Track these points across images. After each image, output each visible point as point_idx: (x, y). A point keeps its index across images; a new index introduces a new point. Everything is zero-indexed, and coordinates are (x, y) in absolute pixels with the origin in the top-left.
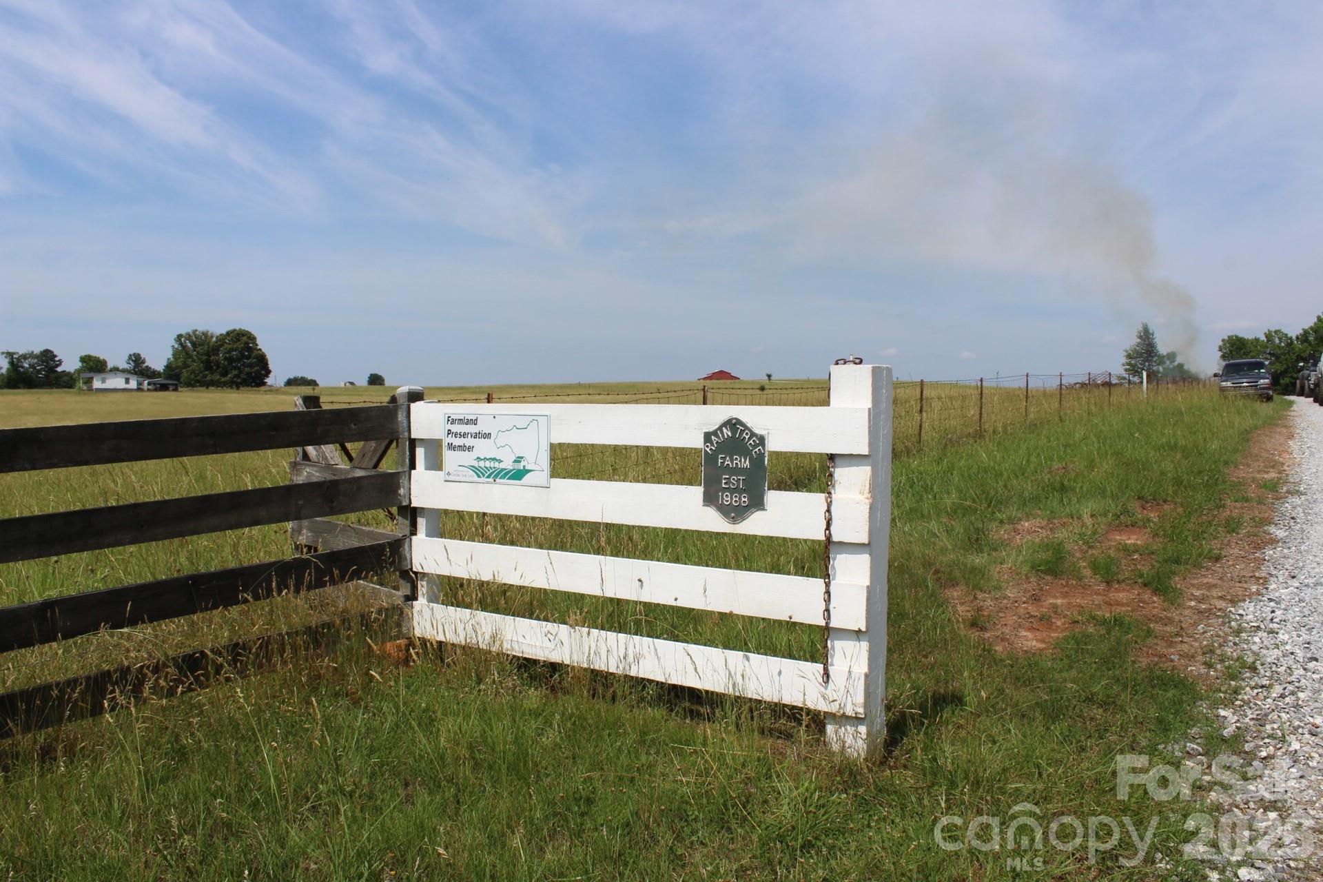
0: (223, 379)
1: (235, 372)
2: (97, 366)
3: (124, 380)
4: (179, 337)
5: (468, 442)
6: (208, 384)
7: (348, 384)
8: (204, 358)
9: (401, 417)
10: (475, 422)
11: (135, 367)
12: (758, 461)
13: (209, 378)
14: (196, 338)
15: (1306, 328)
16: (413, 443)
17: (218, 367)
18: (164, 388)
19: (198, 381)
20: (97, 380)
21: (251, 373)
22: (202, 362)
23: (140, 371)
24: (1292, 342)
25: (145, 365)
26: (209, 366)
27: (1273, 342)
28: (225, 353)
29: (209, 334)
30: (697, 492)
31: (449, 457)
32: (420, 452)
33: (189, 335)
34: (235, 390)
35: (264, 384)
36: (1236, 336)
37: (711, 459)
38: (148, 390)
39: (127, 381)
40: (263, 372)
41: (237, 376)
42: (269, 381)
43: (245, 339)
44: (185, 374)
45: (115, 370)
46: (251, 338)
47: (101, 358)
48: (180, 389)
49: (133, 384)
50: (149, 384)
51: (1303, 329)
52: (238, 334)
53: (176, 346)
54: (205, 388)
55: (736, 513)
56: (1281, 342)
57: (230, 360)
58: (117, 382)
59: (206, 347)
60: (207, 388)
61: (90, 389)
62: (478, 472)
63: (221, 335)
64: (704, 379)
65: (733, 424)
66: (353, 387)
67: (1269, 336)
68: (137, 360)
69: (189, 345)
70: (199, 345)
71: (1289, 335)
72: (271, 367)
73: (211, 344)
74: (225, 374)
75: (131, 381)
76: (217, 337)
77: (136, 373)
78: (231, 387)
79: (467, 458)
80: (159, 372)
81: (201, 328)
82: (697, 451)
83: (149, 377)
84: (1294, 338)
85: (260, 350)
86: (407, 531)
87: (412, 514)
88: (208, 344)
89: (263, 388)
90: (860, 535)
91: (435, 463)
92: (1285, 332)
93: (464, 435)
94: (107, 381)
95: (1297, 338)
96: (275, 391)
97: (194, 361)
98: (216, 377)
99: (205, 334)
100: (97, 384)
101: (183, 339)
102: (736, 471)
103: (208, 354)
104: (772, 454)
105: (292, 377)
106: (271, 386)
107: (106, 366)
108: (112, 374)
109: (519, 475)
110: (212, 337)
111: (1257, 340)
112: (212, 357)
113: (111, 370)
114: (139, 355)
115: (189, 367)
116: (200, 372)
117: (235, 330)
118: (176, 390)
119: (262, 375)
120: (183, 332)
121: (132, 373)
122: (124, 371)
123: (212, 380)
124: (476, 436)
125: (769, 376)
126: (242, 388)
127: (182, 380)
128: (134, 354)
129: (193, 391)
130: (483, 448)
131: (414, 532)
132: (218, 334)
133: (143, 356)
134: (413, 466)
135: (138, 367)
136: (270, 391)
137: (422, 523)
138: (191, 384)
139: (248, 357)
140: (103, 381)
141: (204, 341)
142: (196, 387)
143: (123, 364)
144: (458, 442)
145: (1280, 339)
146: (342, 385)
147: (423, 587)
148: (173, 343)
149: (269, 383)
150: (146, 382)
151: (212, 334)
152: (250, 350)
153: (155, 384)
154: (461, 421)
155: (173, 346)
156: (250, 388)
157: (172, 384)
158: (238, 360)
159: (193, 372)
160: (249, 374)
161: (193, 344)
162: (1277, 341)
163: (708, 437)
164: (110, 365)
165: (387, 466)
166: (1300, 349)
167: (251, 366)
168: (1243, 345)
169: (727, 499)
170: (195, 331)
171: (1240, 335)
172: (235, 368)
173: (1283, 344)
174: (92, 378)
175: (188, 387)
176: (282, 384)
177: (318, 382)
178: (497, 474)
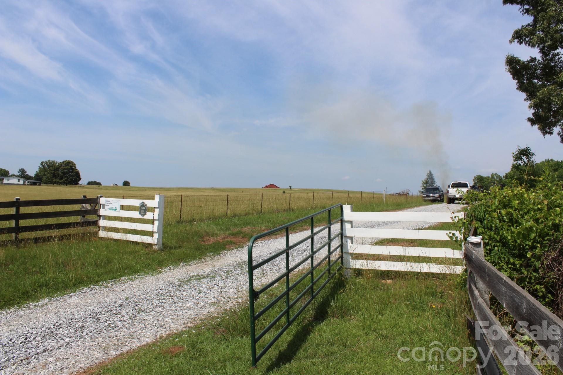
0: (60, 181)
1: (66, 178)
2: (5, 173)
3: (17, 180)
4: (42, 163)
5: (109, 204)
6: (54, 183)
7: (114, 185)
8: (53, 172)
9: (98, 200)
10: (109, 201)
11: (22, 174)
12: (146, 208)
13: (54, 181)
14: (50, 163)
15: (507, 173)
16: (100, 204)
17: (58, 176)
18: (35, 184)
19: (49, 182)
20: (6, 180)
21: (73, 179)
22: (52, 174)
23: (24, 176)
24: (501, 178)
25: (26, 174)
26: (54, 175)
27: (494, 179)
28: (62, 170)
29: (55, 162)
30: (138, 212)
31: (106, 207)
32: (101, 206)
33: (47, 162)
34: (65, 186)
35: (78, 184)
36: (480, 176)
37: (140, 207)
38: (28, 185)
39: (19, 181)
40: (78, 179)
41: (67, 180)
42: (80, 182)
43: (71, 164)
44: (44, 178)
45: (13, 176)
46: (74, 165)
47: (7, 170)
48: (42, 185)
49: (21, 182)
50: (28, 182)
51: (506, 173)
52: (68, 162)
53: (41, 166)
54: (52, 185)
55: (143, 215)
56: (497, 178)
57: (64, 173)
58: (14, 181)
59: (54, 167)
60: (53, 184)
61: (2, 183)
62: (110, 209)
63: (60, 162)
64: (265, 187)
65: (143, 202)
66: (117, 186)
67: (492, 175)
68: (23, 171)
69: (46, 166)
70: (51, 166)
71: (500, 176)
72: (81, 177)
73: (56, 166)
74: (61, 179)
75: (20, 181)
76: (59, 163)
77: (22, 177)
78: (64, 185)
79: (108, 207)
80: (32, 177)
81: (52, 159)
82: (138, 206)
83: (28, 179)
84: (502, 176)
85: (77, 169)
86: (99, 219)
87: (100, 216)
88: (55, 166)
89: (77, 185)
90: (157, 219)
91: (104, 208)
92: (499, 174)
93: (108, 203)
94: (10, 180)
95: (504, 177)
96: (82, 187)
97: (48, 173)
98: (57, 180)
99: (53, 162)
100: (5, 181)
101: (44, 164)
102: (143, 209)
103: (54, 170)
104: (148, 207)
105: (90, 181)
106: (81, 184)
107: (9, 174)
108: (12, 178)
109: (116, 210)
110: (56, 163)
111: (488, 177)
112: (56, 172)
113: (12, 176)
114: (24, 169)
115: (46, 175)
116: (51, 178)
117: (67, 161)
118: (40, 185)
119: (77, 180)
120: (44, 161)
121: (20, 177)
122: (17, 176)
123: (55, 181)
124: (110, 203)
125: (290, 187)
126: (68, 185)
127: (43, 181)
128: (22, 169)
129: (47, 186)
130: (111, 205)
131: (100, 219)
132: (59, 162)
133: (25, 170)
134: (100, 208)
135: (23, 174)
136: (80, 187)
137: (101, 218)
138: (46, 183)
139: (72, 172)
140: (8, 180)
141: (53, 165)
142: (48, 184)
143: (17, 173)
144: (107, 204)
145: (497, 177)
146: (112, 185)
147: (101, 228)
148: (39, 165)
149: (80, 183)
150: (27, 181)
151: (56, 162)
152: (73, 169)
153: (30, 182)
154: (108, 201)
155: (39, 166)
156: (72, 185)
157: (38, 183)
158: (67, 173)
159: (48, 178)
160: (72, 180)
161: (48, 166)
162: (496, 178)
163: (140, 204)
164: (11, 173)
165: (96, 208)
166: (505, 181)
167: (73, 176)
168: (483, 179)
169: (142, 213)
170: (49, 161)
171: (481, 175)
172: (65, 177)
173: (498, 179)
174: (3, 179)
175: (45, 184)
176: (86, 184)
177: (101, 183)
178: (113, 210)
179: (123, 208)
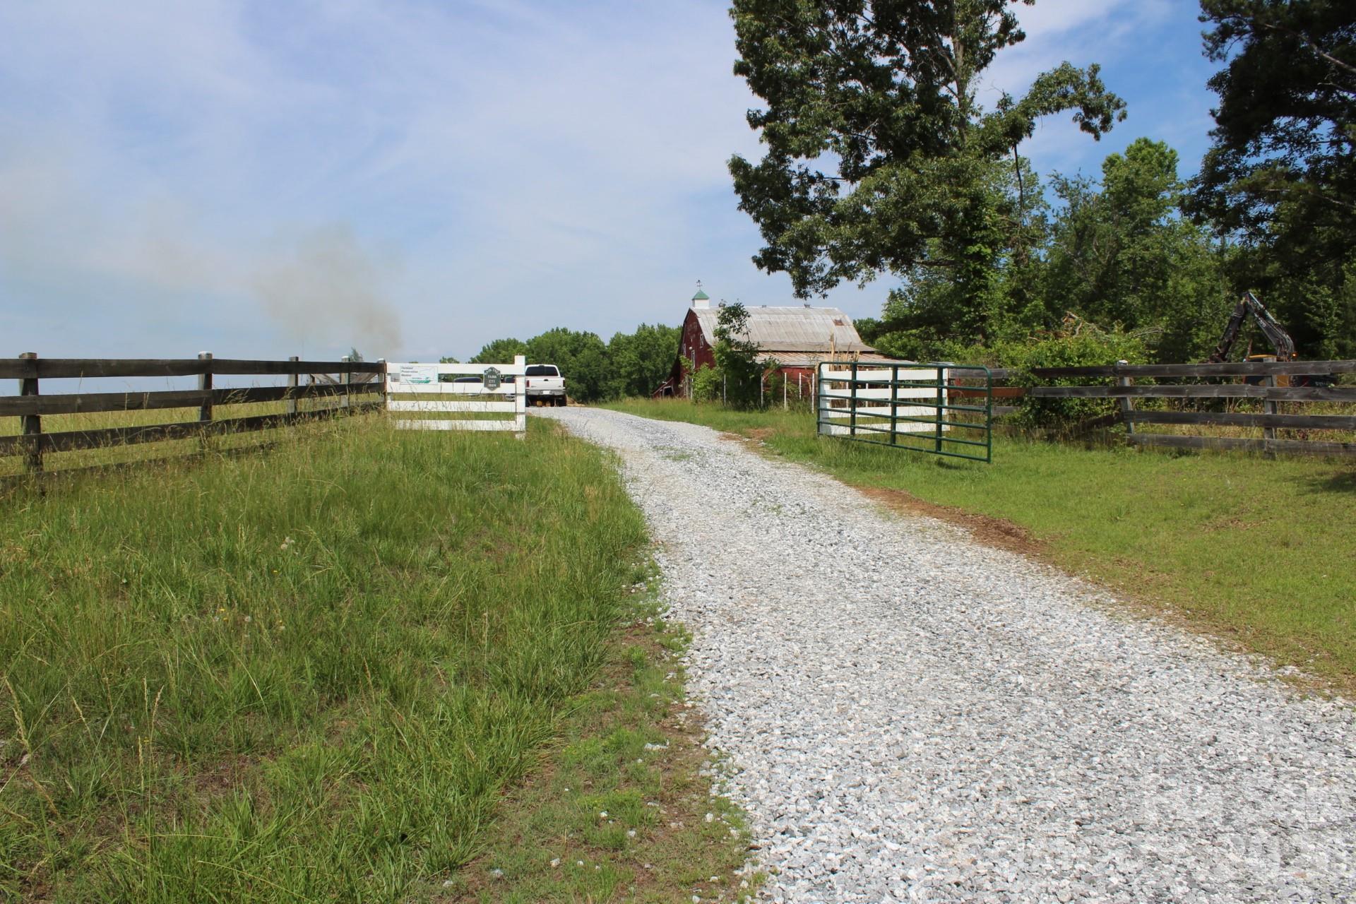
5: (408, 374)
9: (382, 365)
10: (415, 369)
31: (400, 378)
32: (390, 377)
79: (408, 378)
82: (482, 375)
90: (522, 393)
109: (427, 382)
130: (415, 375)
144: (404, 374)
154: (407, 368)
179: (445, 378)
